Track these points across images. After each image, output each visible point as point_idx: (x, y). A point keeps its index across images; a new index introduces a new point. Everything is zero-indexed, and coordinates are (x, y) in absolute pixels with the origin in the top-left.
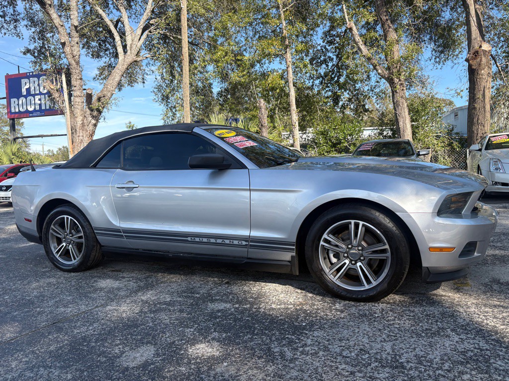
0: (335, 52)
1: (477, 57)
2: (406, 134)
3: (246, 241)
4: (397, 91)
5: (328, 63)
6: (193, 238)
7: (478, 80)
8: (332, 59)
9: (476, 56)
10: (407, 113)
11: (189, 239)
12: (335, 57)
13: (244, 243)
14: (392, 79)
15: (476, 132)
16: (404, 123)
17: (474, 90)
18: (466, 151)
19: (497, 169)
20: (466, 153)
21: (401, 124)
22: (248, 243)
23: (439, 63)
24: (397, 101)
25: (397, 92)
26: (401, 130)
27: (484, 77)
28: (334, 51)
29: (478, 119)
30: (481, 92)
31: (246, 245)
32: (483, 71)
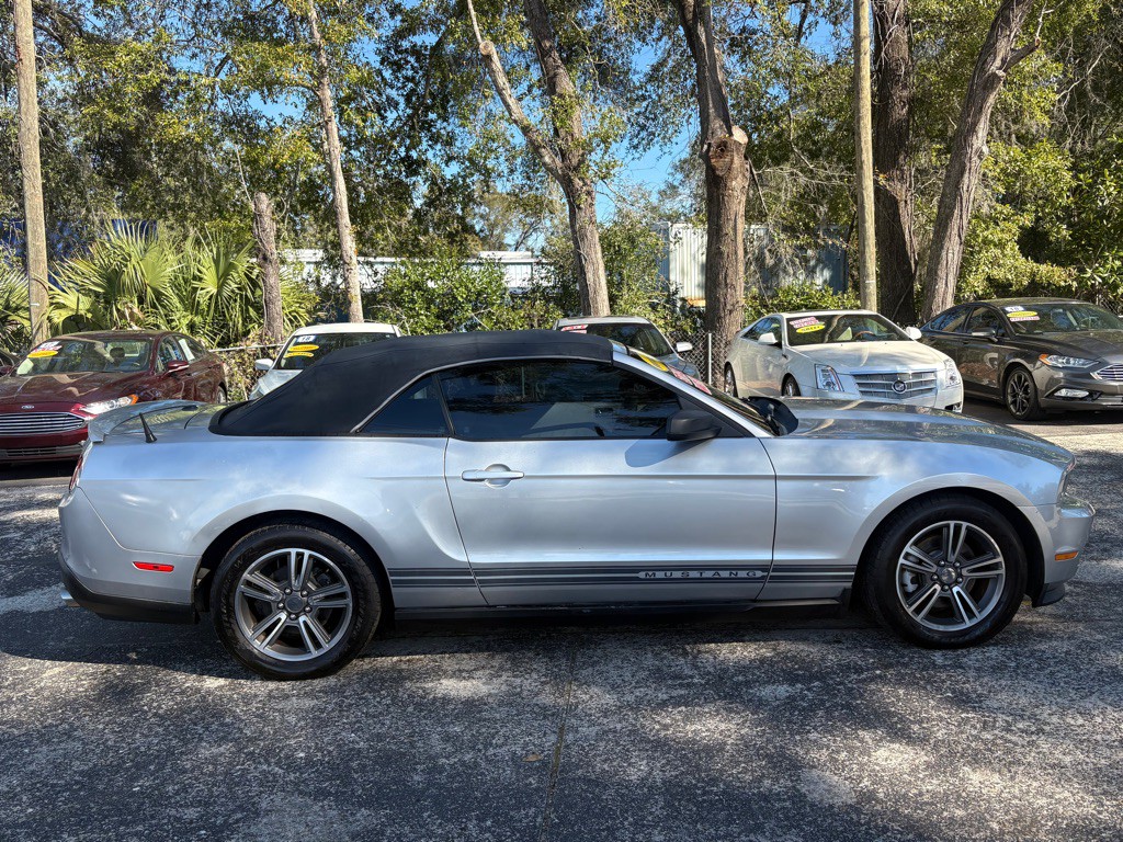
0: (403, 88)
1: (725, 153)
2: (599, 299)
3: (763, 570)
4: (582, 206)
5: (385, 111)
6: (650, 573)
7: (726, 198)
8: (397, 104)
9: (722, 150)
10: (600, 255)
11: (642, 575)
12: (402, 101)
13: (759, 574)
14: (571, 181)
15: (722, 300)
16: (595, 273)
17: (719, 216)
18: (707, 336)
19: (828, 384)
20: (707, 340)
21: (590, 276)
22: (766, 574)
23: (636, 147)
24: (581, 228)
25: (580, 208)
26: (591, 290)
27: (735, 194)
28: (399, 85)
29: (726, 275)
30: (731, 223)
31: (763, 577)
32: (734, 183)
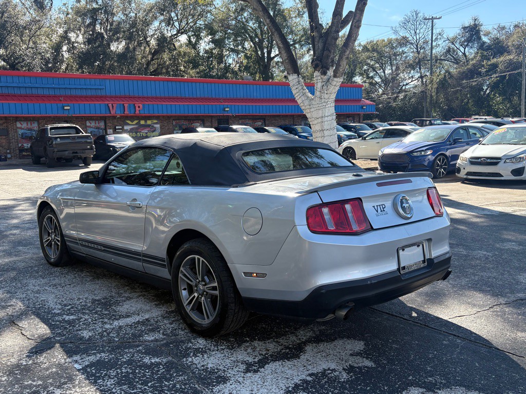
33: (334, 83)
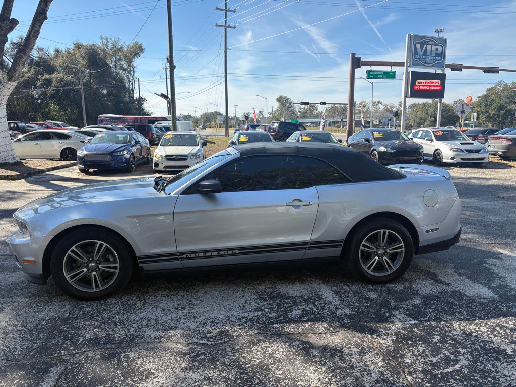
33: (9, 86)
